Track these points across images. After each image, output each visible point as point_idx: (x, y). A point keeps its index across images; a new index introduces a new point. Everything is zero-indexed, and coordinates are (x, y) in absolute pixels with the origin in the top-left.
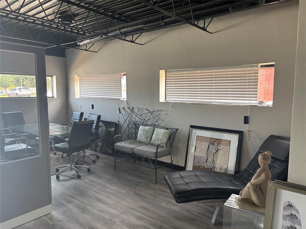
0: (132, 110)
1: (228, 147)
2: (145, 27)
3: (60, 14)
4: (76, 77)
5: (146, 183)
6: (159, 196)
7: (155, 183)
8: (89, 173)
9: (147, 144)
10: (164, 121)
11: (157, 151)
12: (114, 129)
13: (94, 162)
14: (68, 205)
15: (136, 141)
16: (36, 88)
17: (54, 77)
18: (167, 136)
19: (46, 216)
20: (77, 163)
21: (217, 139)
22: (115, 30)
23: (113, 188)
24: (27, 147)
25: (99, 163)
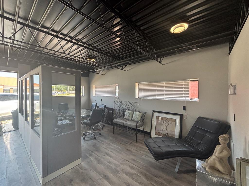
0: (121, 102)
1: (175, 122)
2: (129, 62)
3: (88, 56)
4: (94, 86)
5: (131, 142)
6: (140, 151)
7: (136, 142)
8: (100, 135)
9: (130, 120)
10: (138, 108)
11: (137, 125)
12: (112, 111)
13: (102, 129)
14: (90, 157)
15: (123, 118)
16: (75, 91)
17: (84, 86)
18: (141, 116)
19: (78, 165)
20: (94, 130)
21: (168, 118)
22: (114, 64)
23: (114, 146)
24: (69, 122)
25: (105, 130)
